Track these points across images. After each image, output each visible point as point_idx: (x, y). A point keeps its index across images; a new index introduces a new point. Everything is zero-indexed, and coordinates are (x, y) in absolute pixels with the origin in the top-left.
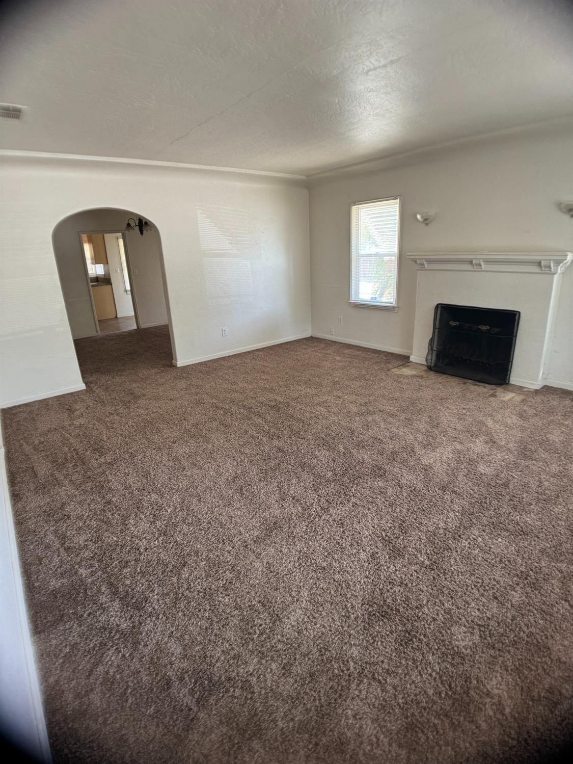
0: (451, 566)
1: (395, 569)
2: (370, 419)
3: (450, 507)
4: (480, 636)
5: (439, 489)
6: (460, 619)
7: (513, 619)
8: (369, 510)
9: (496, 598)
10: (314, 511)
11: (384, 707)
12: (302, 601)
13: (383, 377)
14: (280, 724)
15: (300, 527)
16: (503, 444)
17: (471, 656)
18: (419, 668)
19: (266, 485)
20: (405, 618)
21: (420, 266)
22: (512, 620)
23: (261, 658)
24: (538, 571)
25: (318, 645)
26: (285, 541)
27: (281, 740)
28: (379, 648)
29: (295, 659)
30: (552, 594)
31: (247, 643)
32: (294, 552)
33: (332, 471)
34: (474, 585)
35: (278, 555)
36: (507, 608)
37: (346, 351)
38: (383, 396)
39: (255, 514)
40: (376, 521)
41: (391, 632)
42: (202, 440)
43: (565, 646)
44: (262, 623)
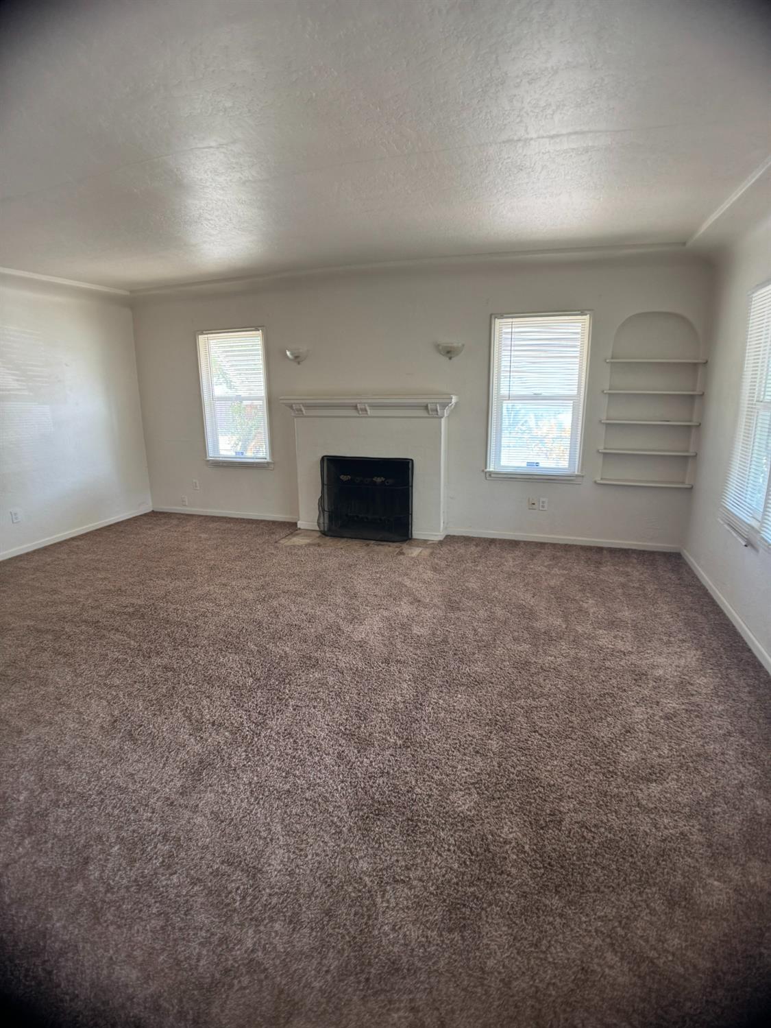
0: (425, 737)
1: (370, 761)
2: (275, 603)
3: (400, 678)
4: (478, 793)
5: (382, 663)
6: (454, 785)
7: (500, 765)
8: (314, 708)
9: (477, 752)
10: (248, 731)
11: (419, 903)
12: (278, 839)
13: (273, 551)
14: (317, 985)
15: (236, 755)
16: (428, 601)
17: (477, 815)
18: (436, 849)
19: (166, 719)
20: (400, 807)
21: (297, 412)
22: (499, 767)
23: (256, 926)
24: (503, 713)
25: (320, 878)
26: (223, 779)
27: (325, 1000)
28: (387, 849)
29: (300, 905)
30: (523, 730)
31: (230, 918)
32: (242, 788)
33: (252, 676)
34: (453, 747)
35: (222, 798)
36: (491, 758)
37: (211, 526)
38: (281, 574)
39: (167, 760)
40: (328, 718)
41: (394, 828)
42: (32, 683)
43: (549, 771)
44: (238, 885)
